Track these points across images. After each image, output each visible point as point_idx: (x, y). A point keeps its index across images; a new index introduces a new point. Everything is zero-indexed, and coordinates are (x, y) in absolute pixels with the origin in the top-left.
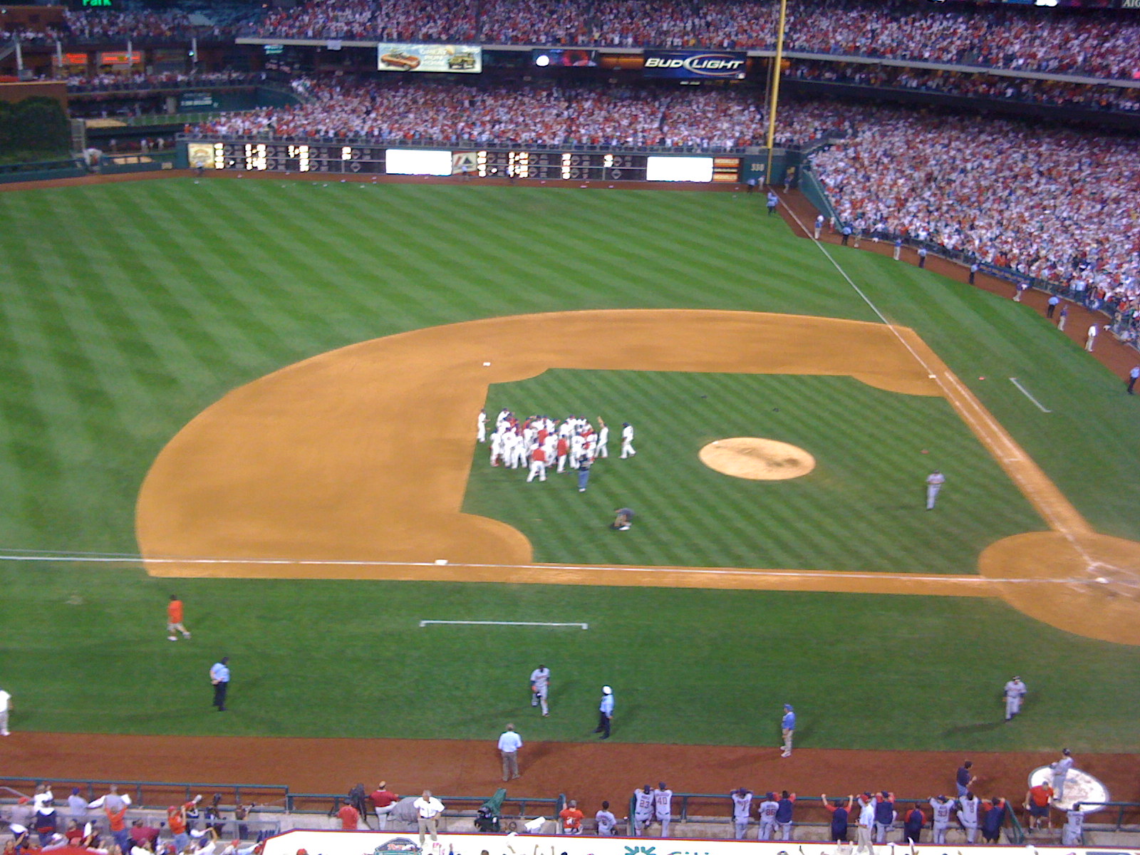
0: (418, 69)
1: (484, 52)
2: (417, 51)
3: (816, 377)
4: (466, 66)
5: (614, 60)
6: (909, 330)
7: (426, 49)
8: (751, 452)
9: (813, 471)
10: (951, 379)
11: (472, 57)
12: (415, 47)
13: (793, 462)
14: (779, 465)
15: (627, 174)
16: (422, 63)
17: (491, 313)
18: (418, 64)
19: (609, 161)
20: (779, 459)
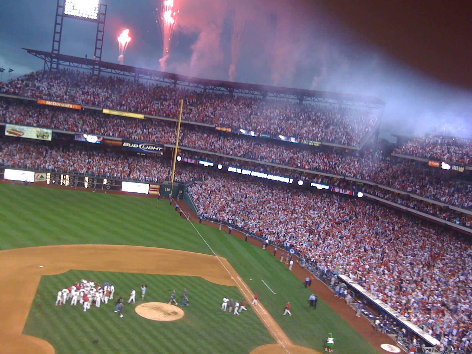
0: (23, 136)
1: (53, 133)
2: (23, 129)
3: (187, 277)
4: (44, 137)
5: (110, 142)
6: (224, 259)
7: (27, 129)
8: (158, 309)
9: (183, 317)
10: (239, 279)
11: (48, 134)
12: (22, 127)
13: (175, 313)
14: (169, 314)
15: (113, 188)
16: (25, 134)
17: (46, 244)
18: (23, 134)
19: (105, 182)
20: (169, 312)
